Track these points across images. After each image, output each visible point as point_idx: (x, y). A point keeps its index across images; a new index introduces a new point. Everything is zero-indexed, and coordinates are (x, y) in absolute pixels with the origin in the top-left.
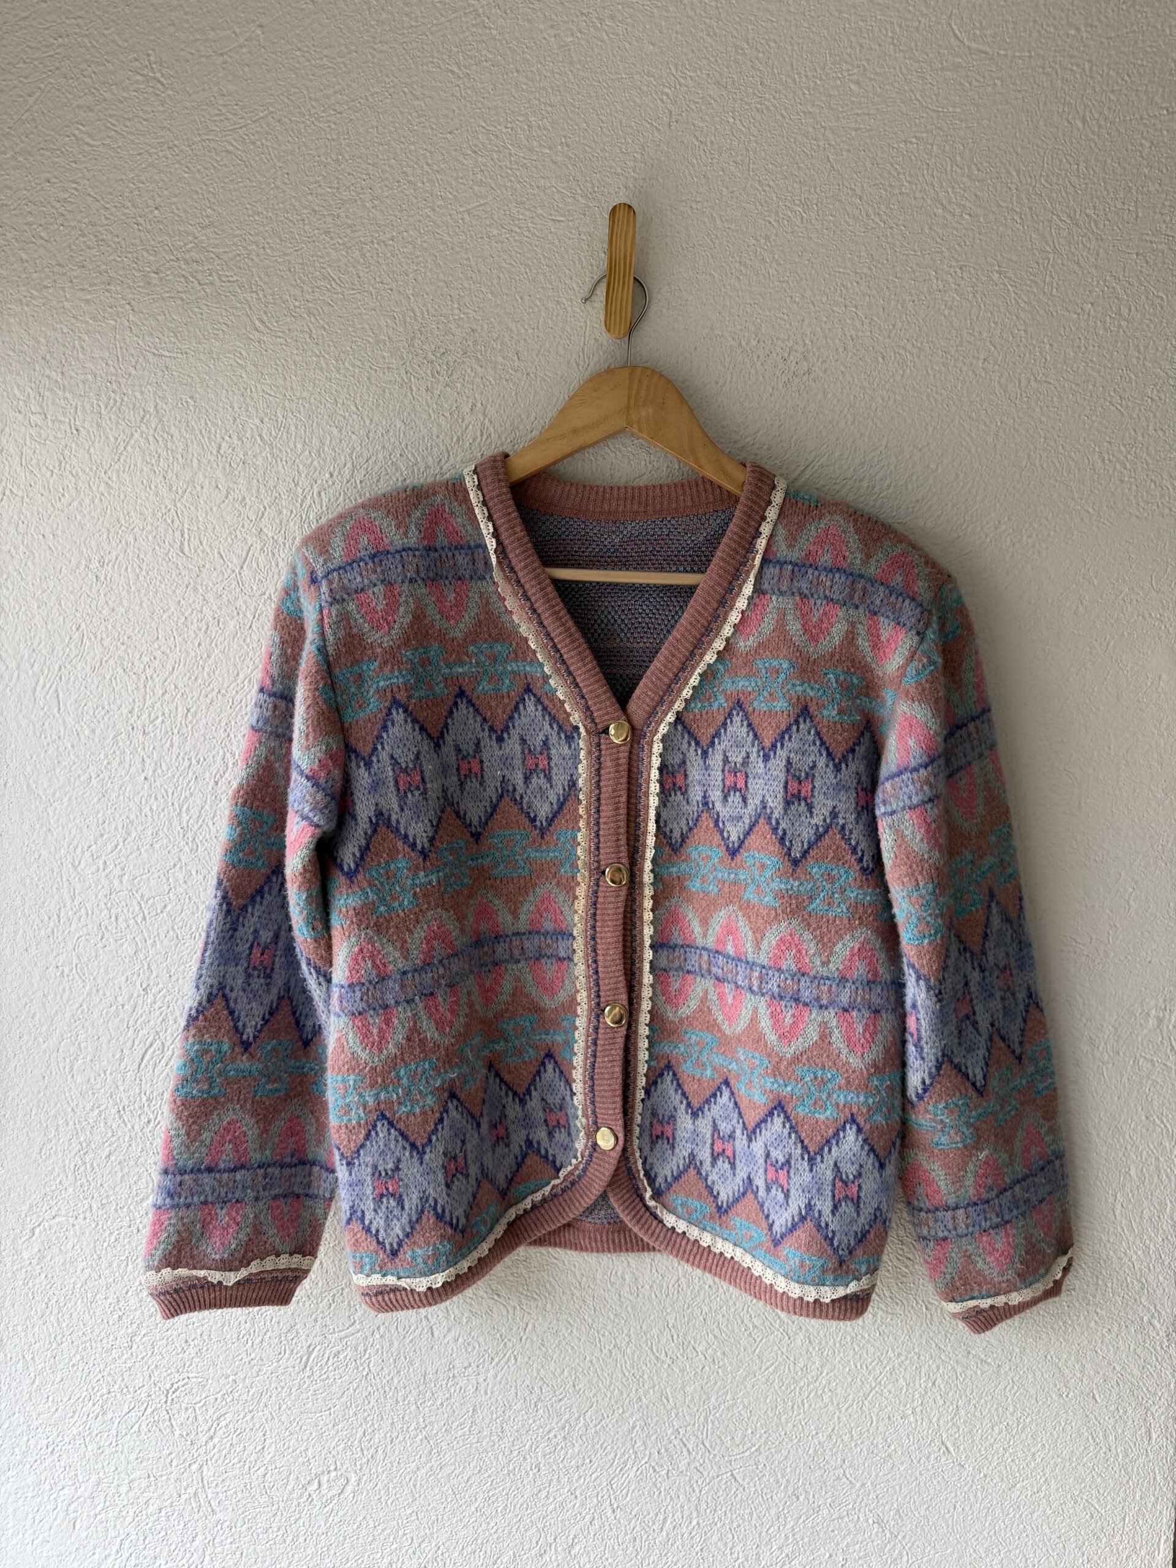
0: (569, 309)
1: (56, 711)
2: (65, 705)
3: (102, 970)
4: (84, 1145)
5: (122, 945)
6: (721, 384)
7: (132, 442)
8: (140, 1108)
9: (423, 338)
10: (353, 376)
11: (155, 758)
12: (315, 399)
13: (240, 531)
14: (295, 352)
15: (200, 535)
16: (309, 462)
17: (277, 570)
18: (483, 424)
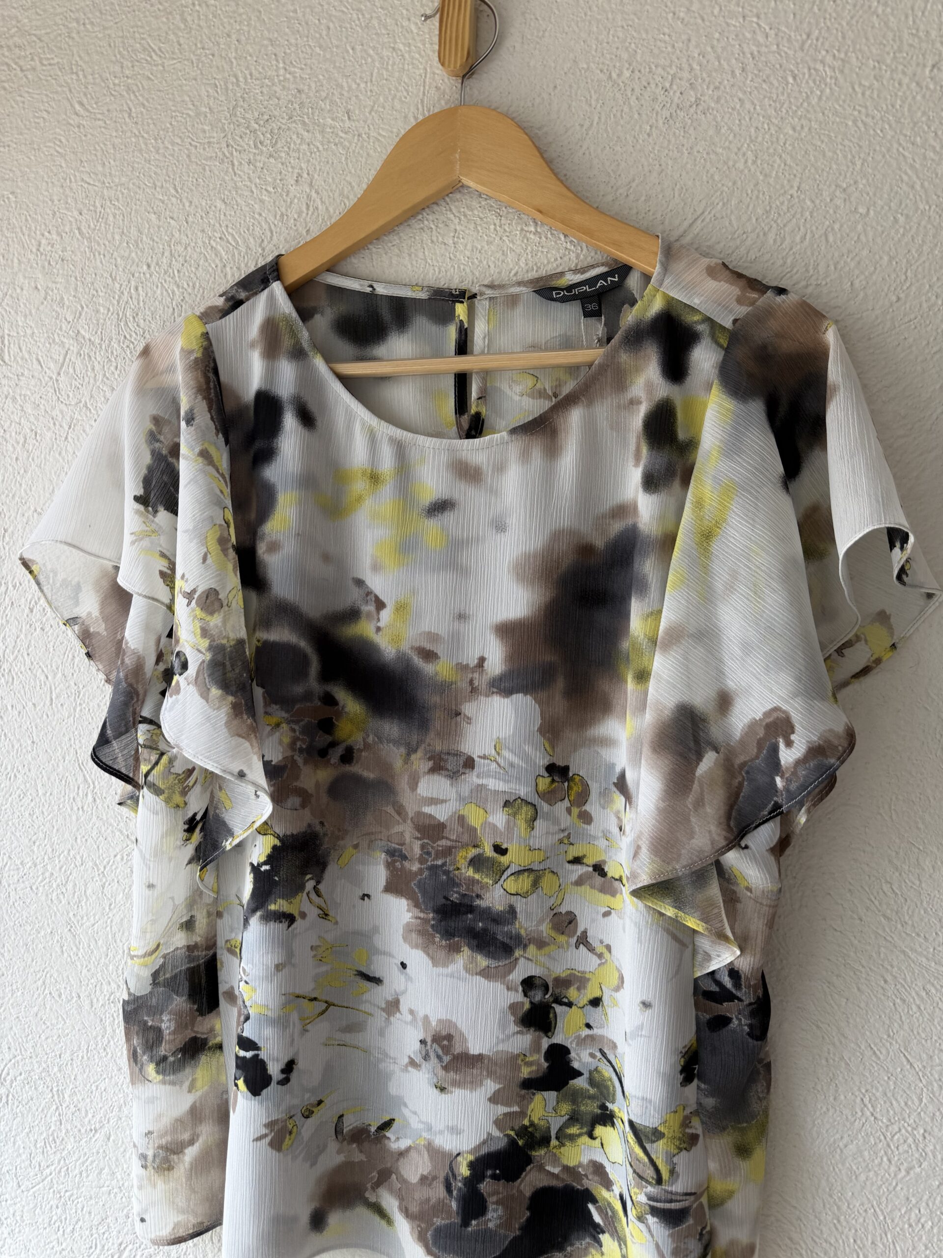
0: (407, 56)
6: (585, 128)
9: (246, 106)
10: (173, 156)
12: (133, 184)
13: (58, 334)
14: (114, 134)
15: (19, 340)
16: (126, 254)
17: (93, 375)
18: (309, 197)
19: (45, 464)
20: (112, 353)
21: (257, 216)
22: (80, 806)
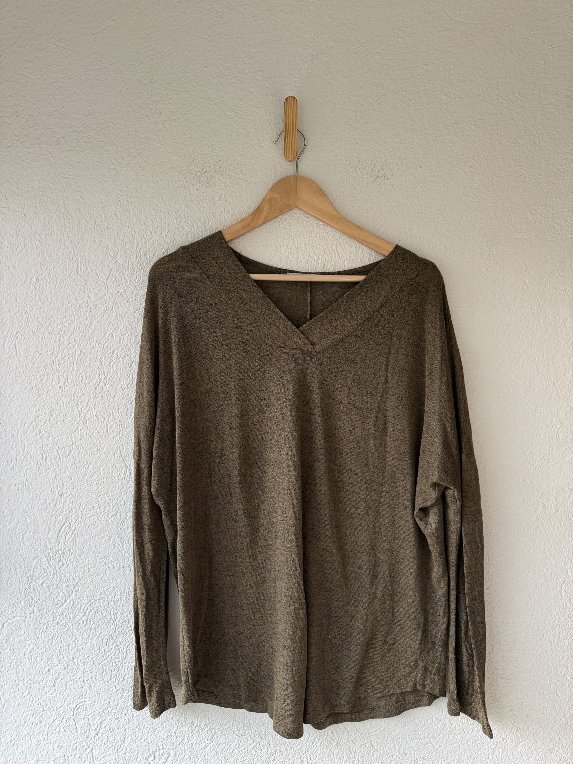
0: (266, 149)
1: (15, 354)
2: (20, 352)
3: (39, 486)
4: (30, 578)
5: (48, 473)
7: (52, 220)
8: (59, 557)
9: (194, 165)
10: (161, 185)
11: (65, 377)
12: (142, 196)
13: (106, 262)
14: (132, 174)
15: (86, 264)
16: (140, 227)
17: (125, 281)
18: (225, 206)
19: (101, 321)
20: (134, 271)
21: (201, 213)
22: (123, 477)
